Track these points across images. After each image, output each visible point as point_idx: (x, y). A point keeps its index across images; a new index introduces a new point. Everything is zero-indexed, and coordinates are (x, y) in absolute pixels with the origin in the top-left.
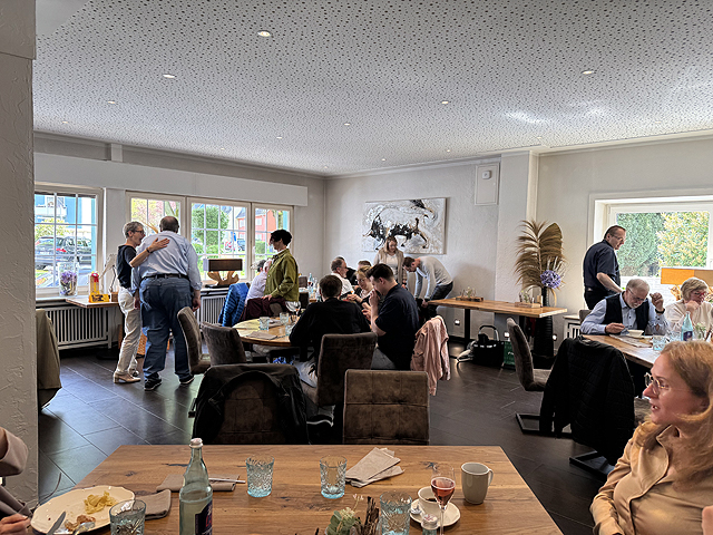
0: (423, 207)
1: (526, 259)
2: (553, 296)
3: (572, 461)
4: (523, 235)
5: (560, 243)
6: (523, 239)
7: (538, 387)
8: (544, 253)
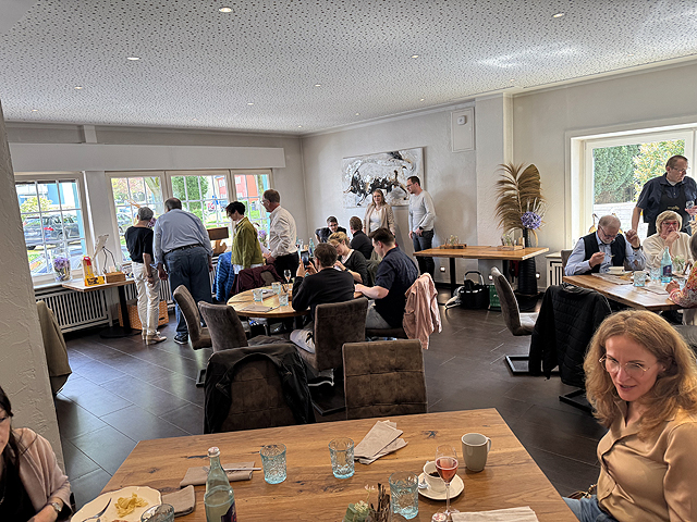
0: (400, 158)
1: (506, 203)
2: (534, 237)
3: (561, 399)
4: (501, 179)
5: (539, 184)
6: (502, 182)
7: (526, 331)
8: (523, 195)
